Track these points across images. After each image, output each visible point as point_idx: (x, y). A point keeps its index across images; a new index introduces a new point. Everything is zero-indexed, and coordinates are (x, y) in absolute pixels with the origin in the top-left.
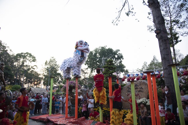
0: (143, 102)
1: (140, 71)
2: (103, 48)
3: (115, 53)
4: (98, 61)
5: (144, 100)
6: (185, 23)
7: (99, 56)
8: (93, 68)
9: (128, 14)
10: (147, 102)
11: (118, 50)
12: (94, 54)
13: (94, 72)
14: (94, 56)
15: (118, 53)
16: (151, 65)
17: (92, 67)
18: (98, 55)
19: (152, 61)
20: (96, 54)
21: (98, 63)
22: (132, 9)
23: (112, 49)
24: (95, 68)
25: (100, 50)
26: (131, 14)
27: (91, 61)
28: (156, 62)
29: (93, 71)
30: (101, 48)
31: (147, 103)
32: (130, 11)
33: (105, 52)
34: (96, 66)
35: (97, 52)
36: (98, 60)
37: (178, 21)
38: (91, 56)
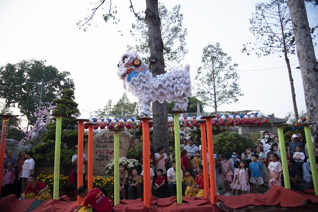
0: (123, 164)
1: (100, 113)
2: (38, 63)
3: (61, 77)
4: (24, 87)
5: (124, 161)
6: (176, 55)
7: (29, 78)
8: (12, 97)
9: (106, 19)
10: (128, 163)
11: (67, 72)
12: (17, 71)
13: (14, 106)
14: (18, 76)
15: (66, 78)
16: (118, 105)
17: (10, 95)
18: (26, 74)
19: (120, 101)
20: (21, 73)
21: (23, 90)
22: (115, 12)
23: (56, 69)
24: (15, 99)
25: (32, 66)
26: (110, 19)
27: (10, 84)
28: (126, 102)
29: (11, 105)
30: (33, 63)
31: (129, 165)
32: (110, 15)
33: (43, 72)
34: (18, 96)
35: (25, 69)
36: (25, 83)
37: (169, 50)
38: (9, 74)
